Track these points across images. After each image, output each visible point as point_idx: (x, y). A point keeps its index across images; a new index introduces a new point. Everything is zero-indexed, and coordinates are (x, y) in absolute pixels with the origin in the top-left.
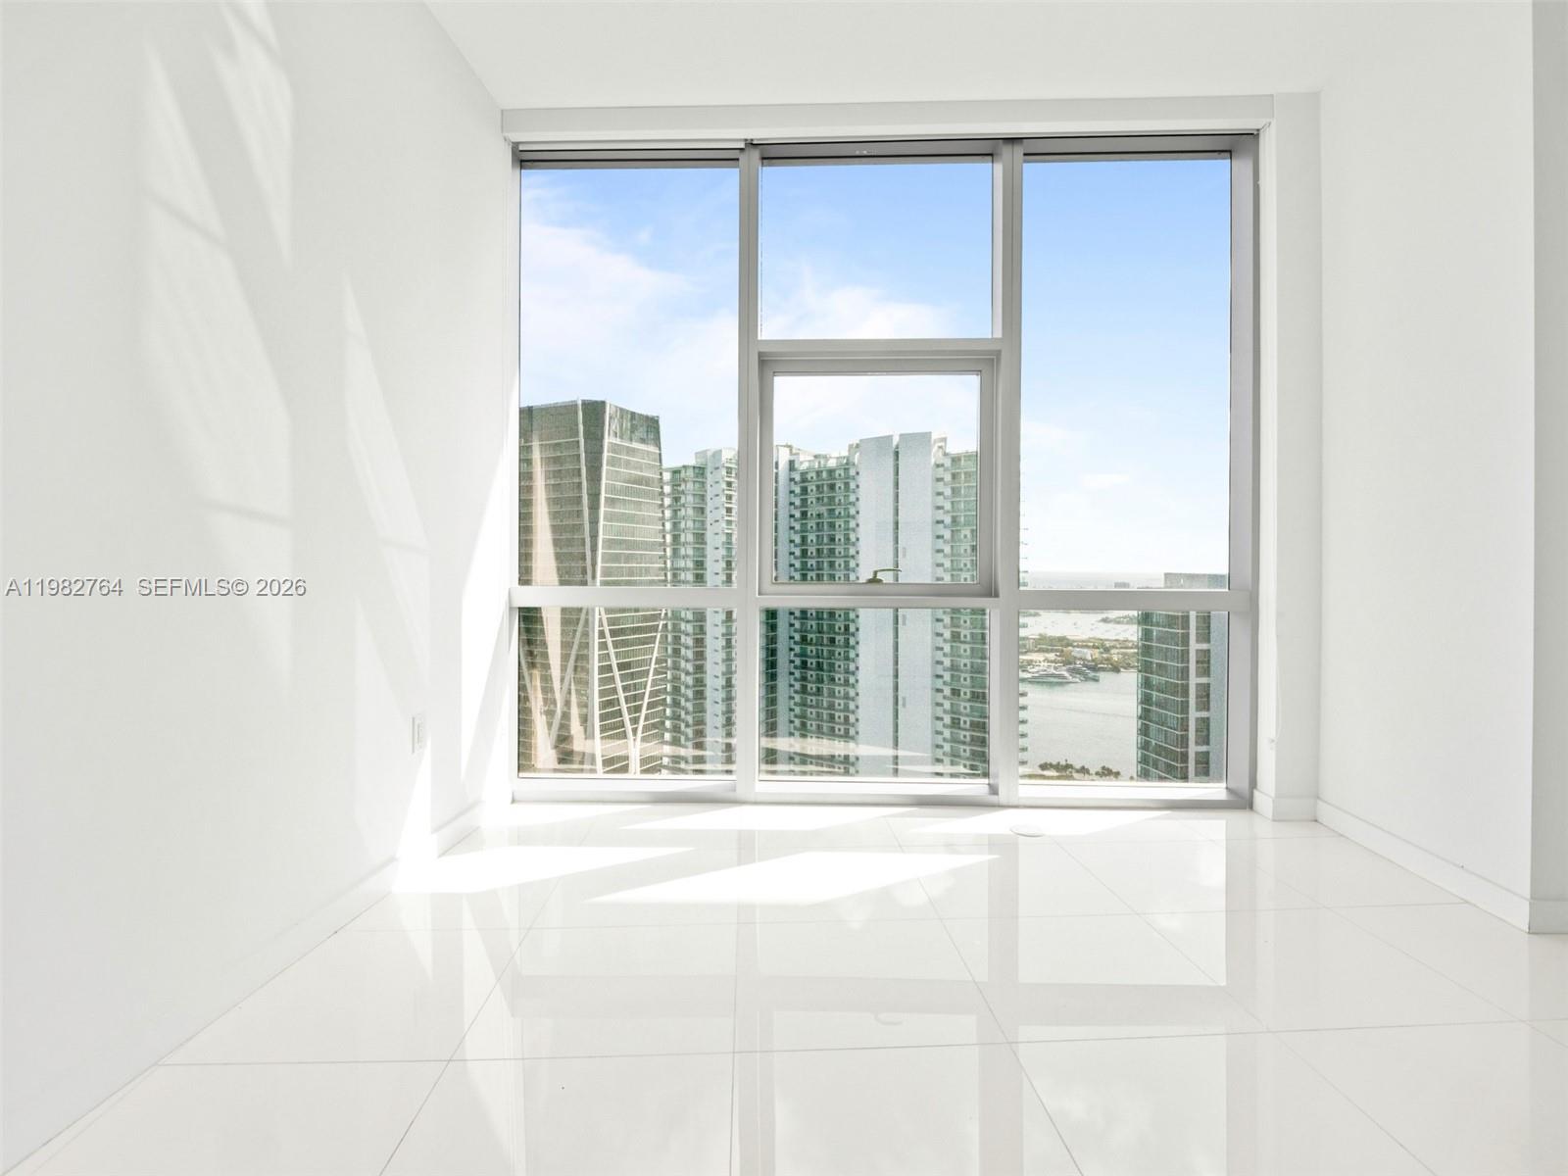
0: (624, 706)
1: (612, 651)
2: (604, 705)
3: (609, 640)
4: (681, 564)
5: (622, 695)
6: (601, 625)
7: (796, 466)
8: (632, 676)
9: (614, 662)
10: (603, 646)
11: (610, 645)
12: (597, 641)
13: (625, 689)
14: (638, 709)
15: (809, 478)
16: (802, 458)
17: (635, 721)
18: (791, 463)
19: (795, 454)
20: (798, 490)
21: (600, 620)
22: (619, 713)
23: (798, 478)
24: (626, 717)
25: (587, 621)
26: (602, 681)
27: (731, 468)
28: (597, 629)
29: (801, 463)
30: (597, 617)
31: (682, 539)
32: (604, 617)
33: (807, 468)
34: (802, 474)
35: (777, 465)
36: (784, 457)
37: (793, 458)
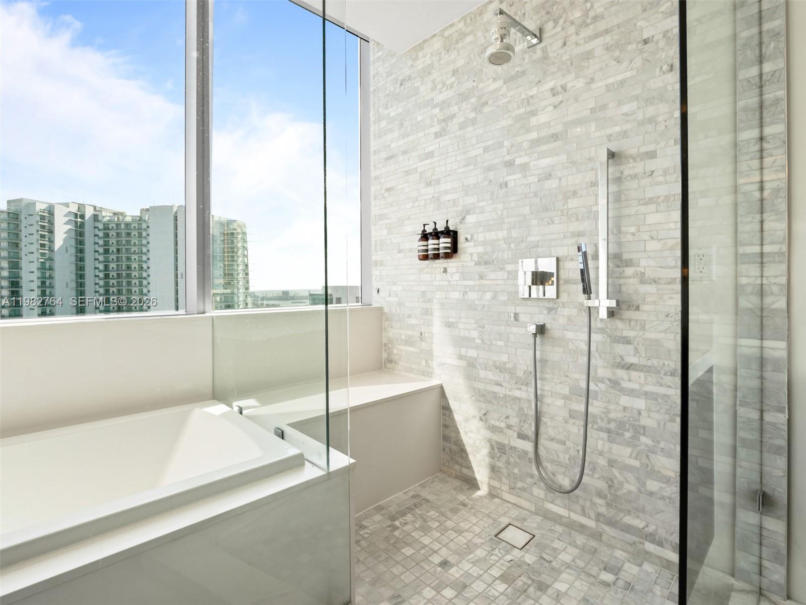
7: (100, 218)
15: (110, 228)
16: (104, 214)
18: (95, 218)
19: (99, 211)
20: (101, 234)
23: (101, 227)
27: (45, 216)
29: (104, 217)
33: (109, 221)
34: (104, 224)
35: (82, 217)
36: (89, 213)
37: (96, 213)
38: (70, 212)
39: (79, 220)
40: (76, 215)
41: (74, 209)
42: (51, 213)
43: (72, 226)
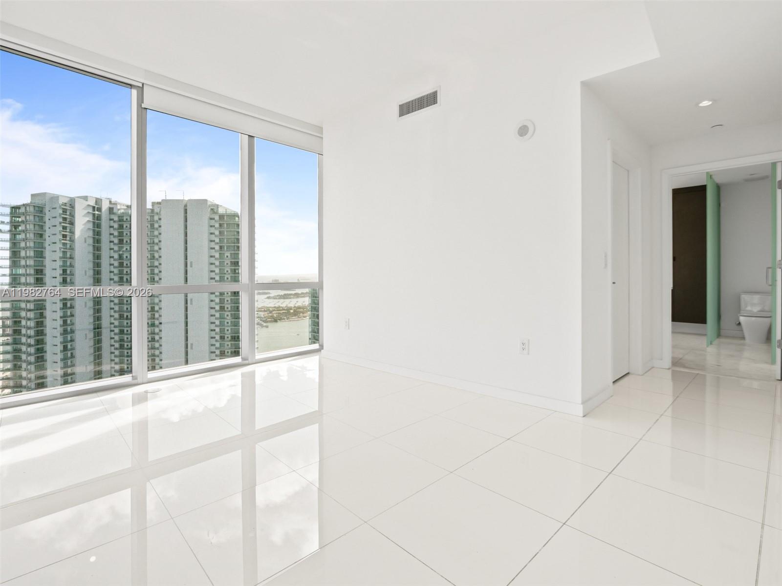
7: (115, 211)
15: (125, 220)
16: (119, 207)
18: (111, 210)
19: (114, 204)
20: (116, 226)
23: (116, 219)
27: (66, 209)
29: (119, 210)
33: (123, 213)
34: (119, 217)
35: (99, 209)
36: (105, 206)
37: (111, 206)
38: (89, 205)
39: (97, 212)
40: (94, 207)
41: (92, 203)
42: (72, 207)
43: (90, 218)
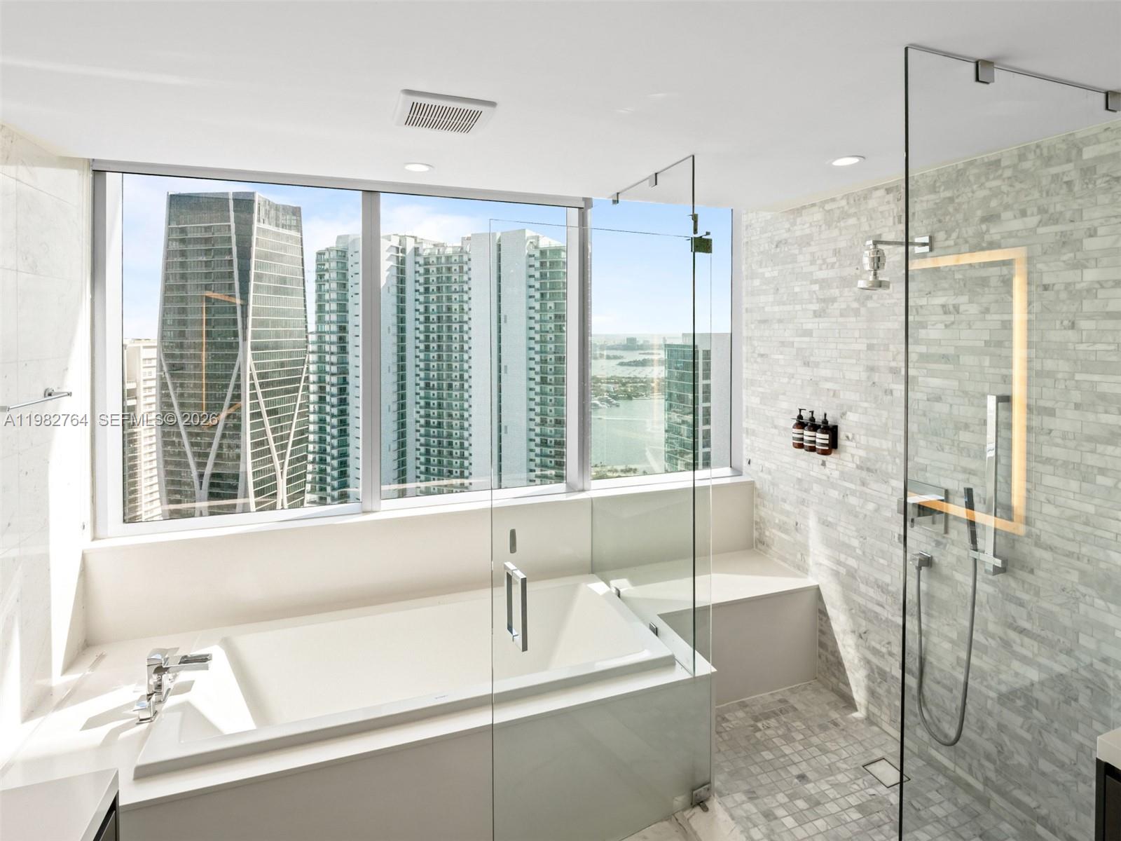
0: (272, 445)
1: (261, 400)
2: (255, 445)
3: (259, 391)
4: (326, 328)
5: (270, 436)
6: (252, 378)
7: (421, 251)
8: (279, 420)
9: (264, 410)
10: (254, 396)
11: (260, 395)
12: (248, 392)
13: (274, 431)
14: (284, 447)
15: (431, 262)
16: (424, 246)
17: (282, 457)
18: (416, 249)
19: (419, 243)
20: (422, 270)
21: (251, 375)
22: (269, 451)
23: (422, 262)
24: (275, 454)
25: (239, 376)
26: (253, 426)
28: (248, 382)
29: (424, 250)
30: (248, 372)
31: (327, 308)
32: (255, 373)
33: (429, 254)
34: (425, 258)
35: (404, 251)
36: (410, 245)
37: (417, 246)
38: (392, 246)
39: (400, 255)
40: (398, 248)
41: (395, 242)
43: (393, 263)
